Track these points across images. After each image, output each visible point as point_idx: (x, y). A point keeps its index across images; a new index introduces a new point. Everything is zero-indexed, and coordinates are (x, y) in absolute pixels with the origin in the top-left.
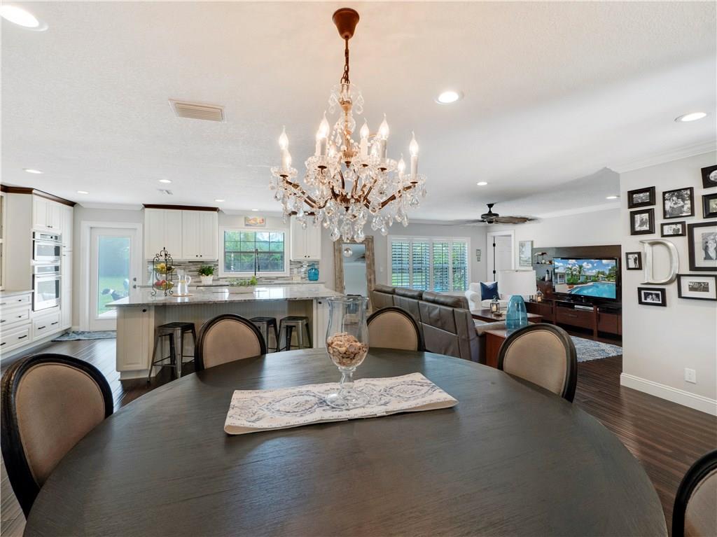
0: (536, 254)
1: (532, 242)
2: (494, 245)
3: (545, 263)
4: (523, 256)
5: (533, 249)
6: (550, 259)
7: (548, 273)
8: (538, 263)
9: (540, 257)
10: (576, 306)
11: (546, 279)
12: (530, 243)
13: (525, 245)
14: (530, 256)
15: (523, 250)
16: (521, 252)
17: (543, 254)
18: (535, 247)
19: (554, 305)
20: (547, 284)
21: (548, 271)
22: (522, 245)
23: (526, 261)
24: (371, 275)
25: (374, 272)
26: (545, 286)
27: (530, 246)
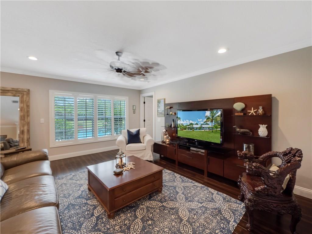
0: (166, 108)
1: (165, 99)
2: (144, 103)
3: (172, 114)
4: (159, 109)
5: (165, 104)
6: (175, 111)
7: (174, 122)
8: (168, 114)
9: (169, 110)
10: (191, 148)
11: (173, 126)
12: (163, 100)
13: (160, 102)
14: (163, 109)
15: (160, 105)
16: (158, 106)
17: (171, 108)
18: (166, 103)
19: (176, 147)
20: (173, 129)
21: (173, 120)
22: (159, 102)
23: (161, 113)
24: (23, 127)
25: (28, 124)
26: (172, 130)
27: (163, 102)
